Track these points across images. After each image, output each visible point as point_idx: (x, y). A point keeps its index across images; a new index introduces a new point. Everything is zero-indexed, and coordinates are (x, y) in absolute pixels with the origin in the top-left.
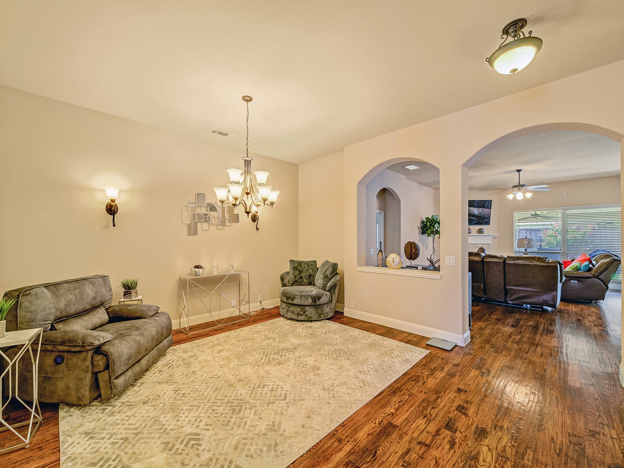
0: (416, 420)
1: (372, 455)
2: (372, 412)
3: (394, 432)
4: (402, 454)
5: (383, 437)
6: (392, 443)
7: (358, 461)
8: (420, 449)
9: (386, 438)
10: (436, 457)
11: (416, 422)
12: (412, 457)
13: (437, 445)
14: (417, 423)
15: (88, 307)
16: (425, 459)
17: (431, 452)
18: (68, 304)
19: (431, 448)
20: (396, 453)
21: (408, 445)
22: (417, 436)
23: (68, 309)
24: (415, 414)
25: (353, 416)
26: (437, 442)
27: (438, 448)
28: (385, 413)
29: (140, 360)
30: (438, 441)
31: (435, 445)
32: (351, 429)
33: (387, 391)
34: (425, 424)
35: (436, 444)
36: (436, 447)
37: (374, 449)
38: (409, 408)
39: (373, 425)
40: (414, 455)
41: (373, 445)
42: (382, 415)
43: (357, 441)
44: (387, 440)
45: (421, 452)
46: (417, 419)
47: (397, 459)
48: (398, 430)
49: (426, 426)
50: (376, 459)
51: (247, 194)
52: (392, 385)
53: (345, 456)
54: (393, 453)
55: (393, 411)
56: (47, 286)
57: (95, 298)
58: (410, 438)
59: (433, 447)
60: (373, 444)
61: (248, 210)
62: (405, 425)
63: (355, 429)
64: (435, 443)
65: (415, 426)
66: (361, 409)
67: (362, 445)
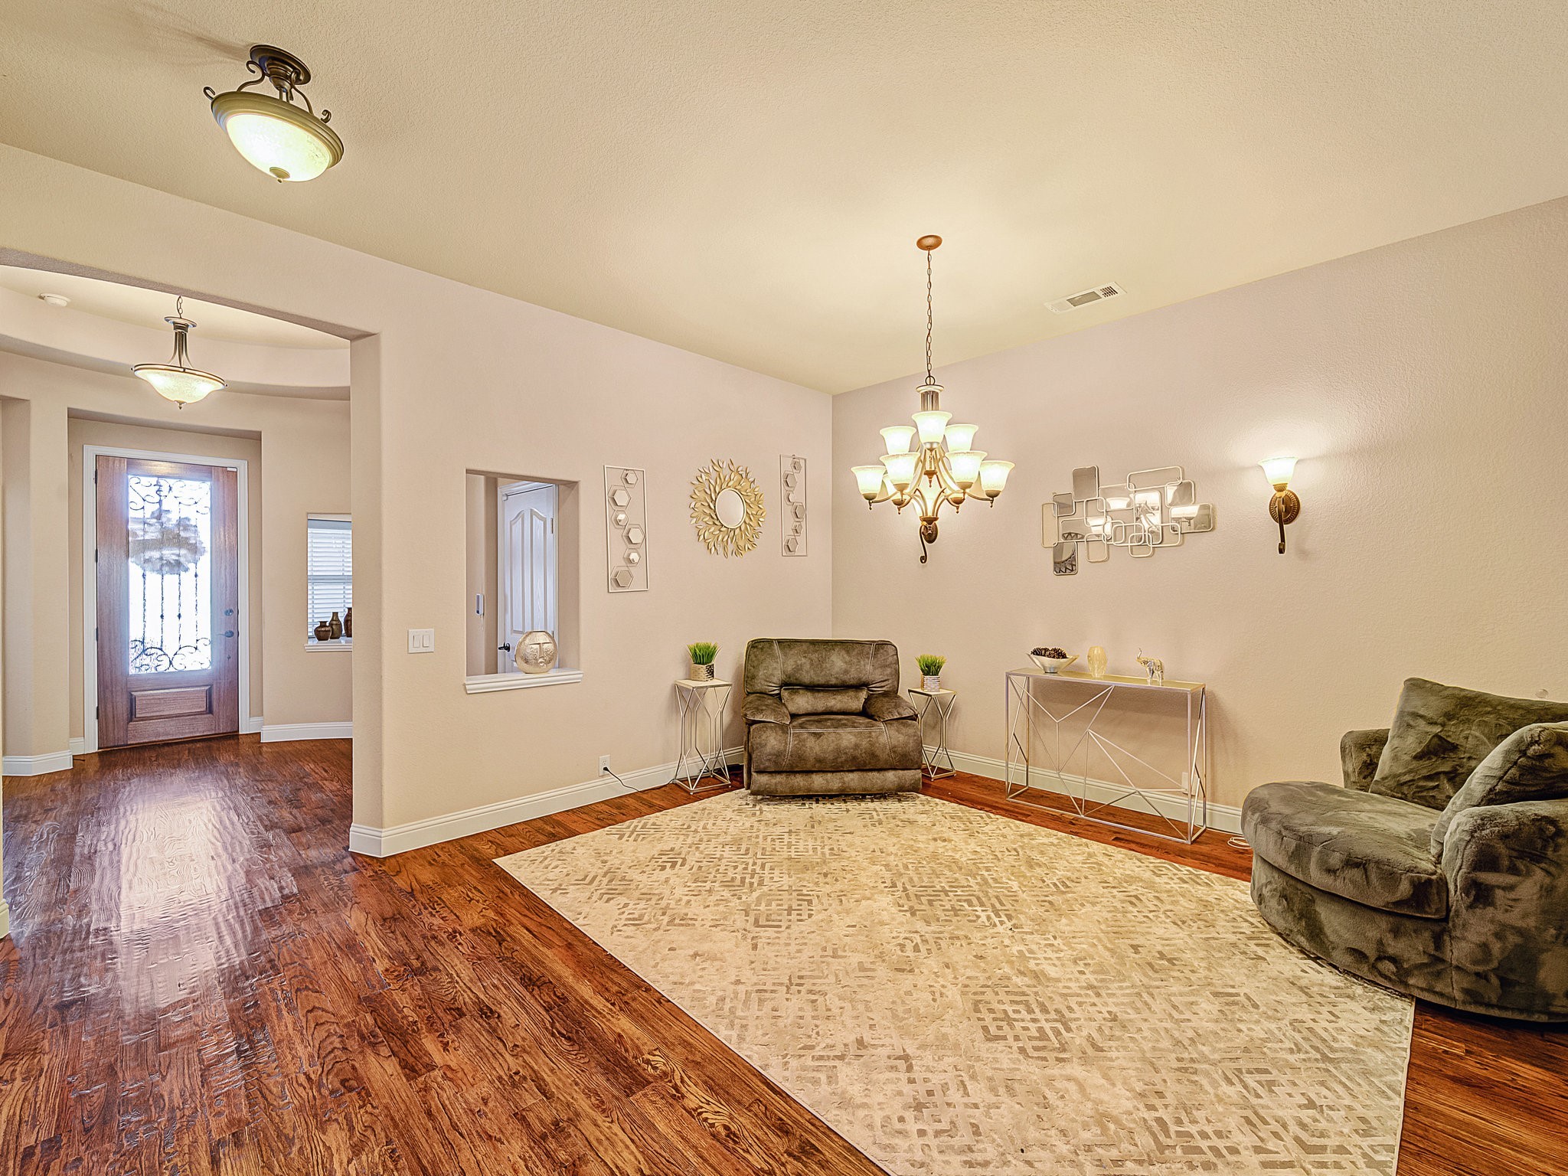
0: (637, 1147)
1: (565, 1032)
2: (694, 1055)
3: (612, 1084)
4: (544, 1080)
5: (603, 1060)
6: (582, 1071)
7: (563, 1012)
8: (541, 1121)
9: (599, 1064)
10: (502, 1143)
11: (632, 1147)
12: (527, 1096)
13: (534, 1163)
14: (627, 1147)
15: (833, 681)
16: (512, 1118)
17: (522, 1139)
18: (798, 668)
19: (532, 1144)
20: (552, 1070)
21: (563, 1099)
22: (579, 1127)
23: (798, 675)
24: (664, 1154)
25: (687, 1019)
26: (540, 1167)
27: (525, 1160)
28: (682, 1081)
29: (812, 772)
30: (543, 1170)
31: (534, 1158)
32: (643, 1011)
33: (791, 1112)
34: (617, 1167)
35: (538, 1163)
36: (530, 1157)
37: (578, 1039)
38: (694, 1147)
39: (645, 1049)
40: (531, 1101)
41: (588, 1038)
42: (677, 1072)
43: (609, 1017)
44: (593, 1064)
45: (531, 1117)
46: (642, 1153)
47: (536, 1067)
48: (616, 1093)
49: (606, 1164)
50: (553, 1035)
51: (930, 474)
52: (828, 1137)
53: (582, 997)
54: (555, 1066)
55: (691, 1102)
56: (780, 642)
57: (846, 672)
58: (580, 1110)
59: (532, 1149)
60: (592, 1039)
61: (930, 514)
62: (629, 1115)
63: (642, 1017)
64: (541, 1160)
65: (616, 1135)
66: (710, 1036)
67: (595, 1022)
